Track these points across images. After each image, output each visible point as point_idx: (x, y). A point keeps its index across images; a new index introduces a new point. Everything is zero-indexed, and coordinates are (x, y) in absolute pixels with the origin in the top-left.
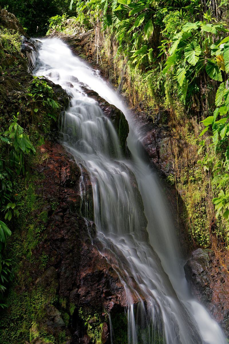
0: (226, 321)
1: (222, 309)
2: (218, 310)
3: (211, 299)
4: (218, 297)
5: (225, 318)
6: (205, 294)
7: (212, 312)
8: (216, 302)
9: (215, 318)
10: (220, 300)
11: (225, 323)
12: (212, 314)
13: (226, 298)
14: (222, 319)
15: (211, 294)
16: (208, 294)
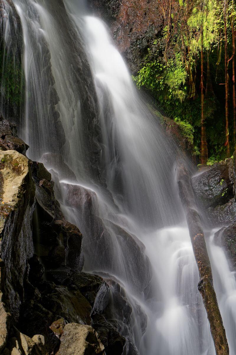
0: (134, 49)
1: (130, 31)
2: (125, 32)
3: (117, 16)
4: (127, 13)
5: (132, 45)
6: (109, 8)
7: (117, 36)
8: (123, 20)
9: (119, 44)
10: (128, 18)
11: (132, 53)
12: (116, 38)
13: (137, 15)
14: (129, 45)
15: (117, 8)
16: (113, 8)
